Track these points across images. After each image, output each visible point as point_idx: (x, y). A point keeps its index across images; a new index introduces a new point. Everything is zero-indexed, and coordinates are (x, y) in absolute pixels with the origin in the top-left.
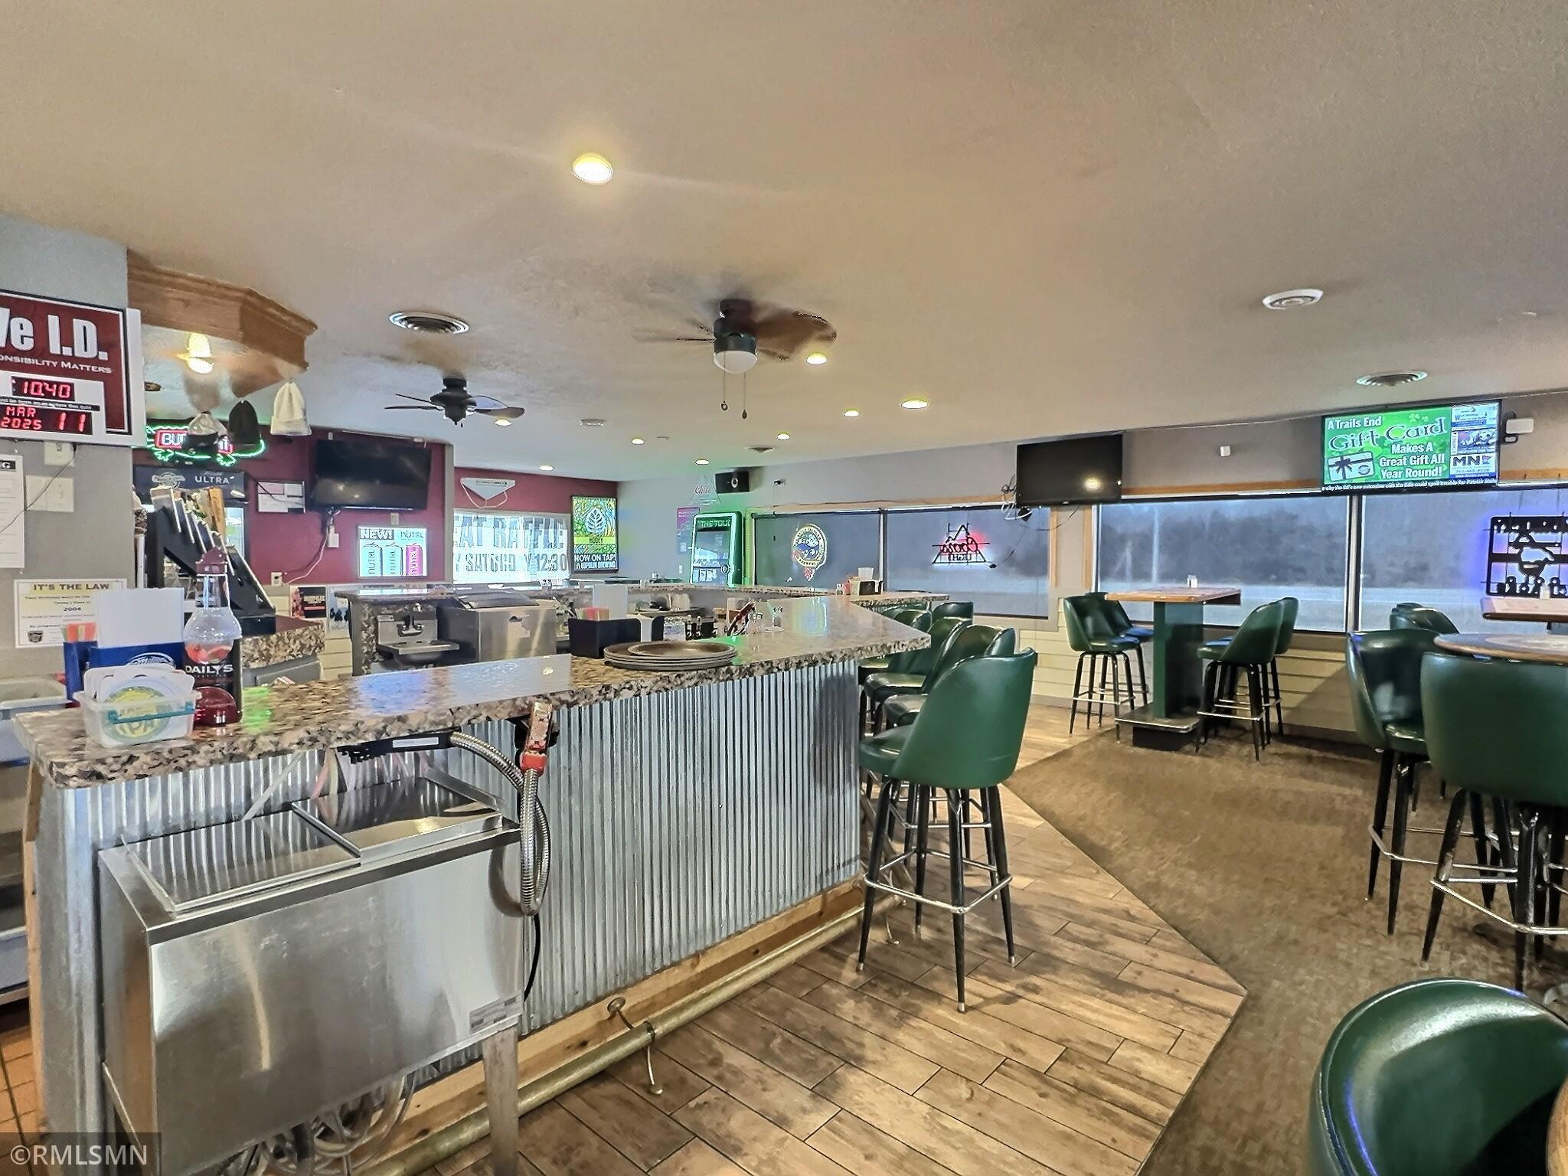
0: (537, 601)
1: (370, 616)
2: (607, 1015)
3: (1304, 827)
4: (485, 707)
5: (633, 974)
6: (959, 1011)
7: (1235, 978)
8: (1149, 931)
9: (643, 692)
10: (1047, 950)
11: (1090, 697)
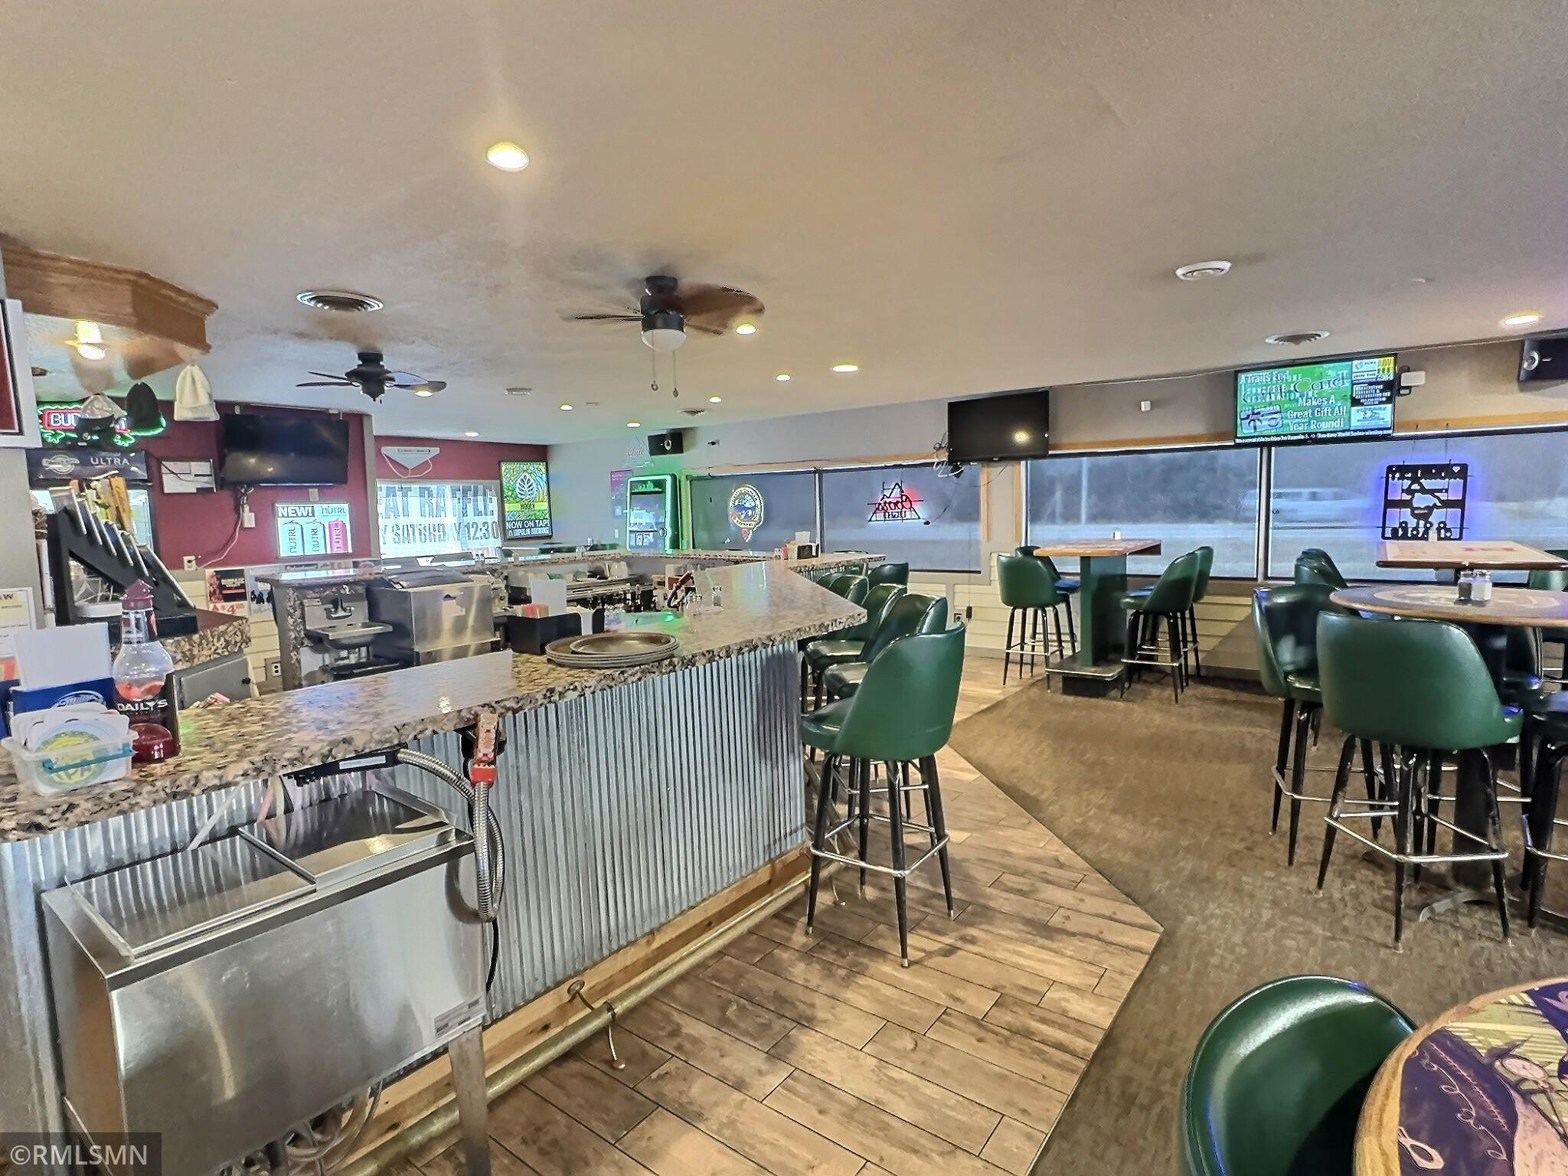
0: (471, 576)
1: (295, 601)
2: (567, 997)
3: (1216, 766)
4: (430, 721)
5: (591, 957)
6: (902, 966)
7: (1152, 916)
8: (1078, 877)
9: (588, 692)
10: (982, 901)
11: (1022, 649)
